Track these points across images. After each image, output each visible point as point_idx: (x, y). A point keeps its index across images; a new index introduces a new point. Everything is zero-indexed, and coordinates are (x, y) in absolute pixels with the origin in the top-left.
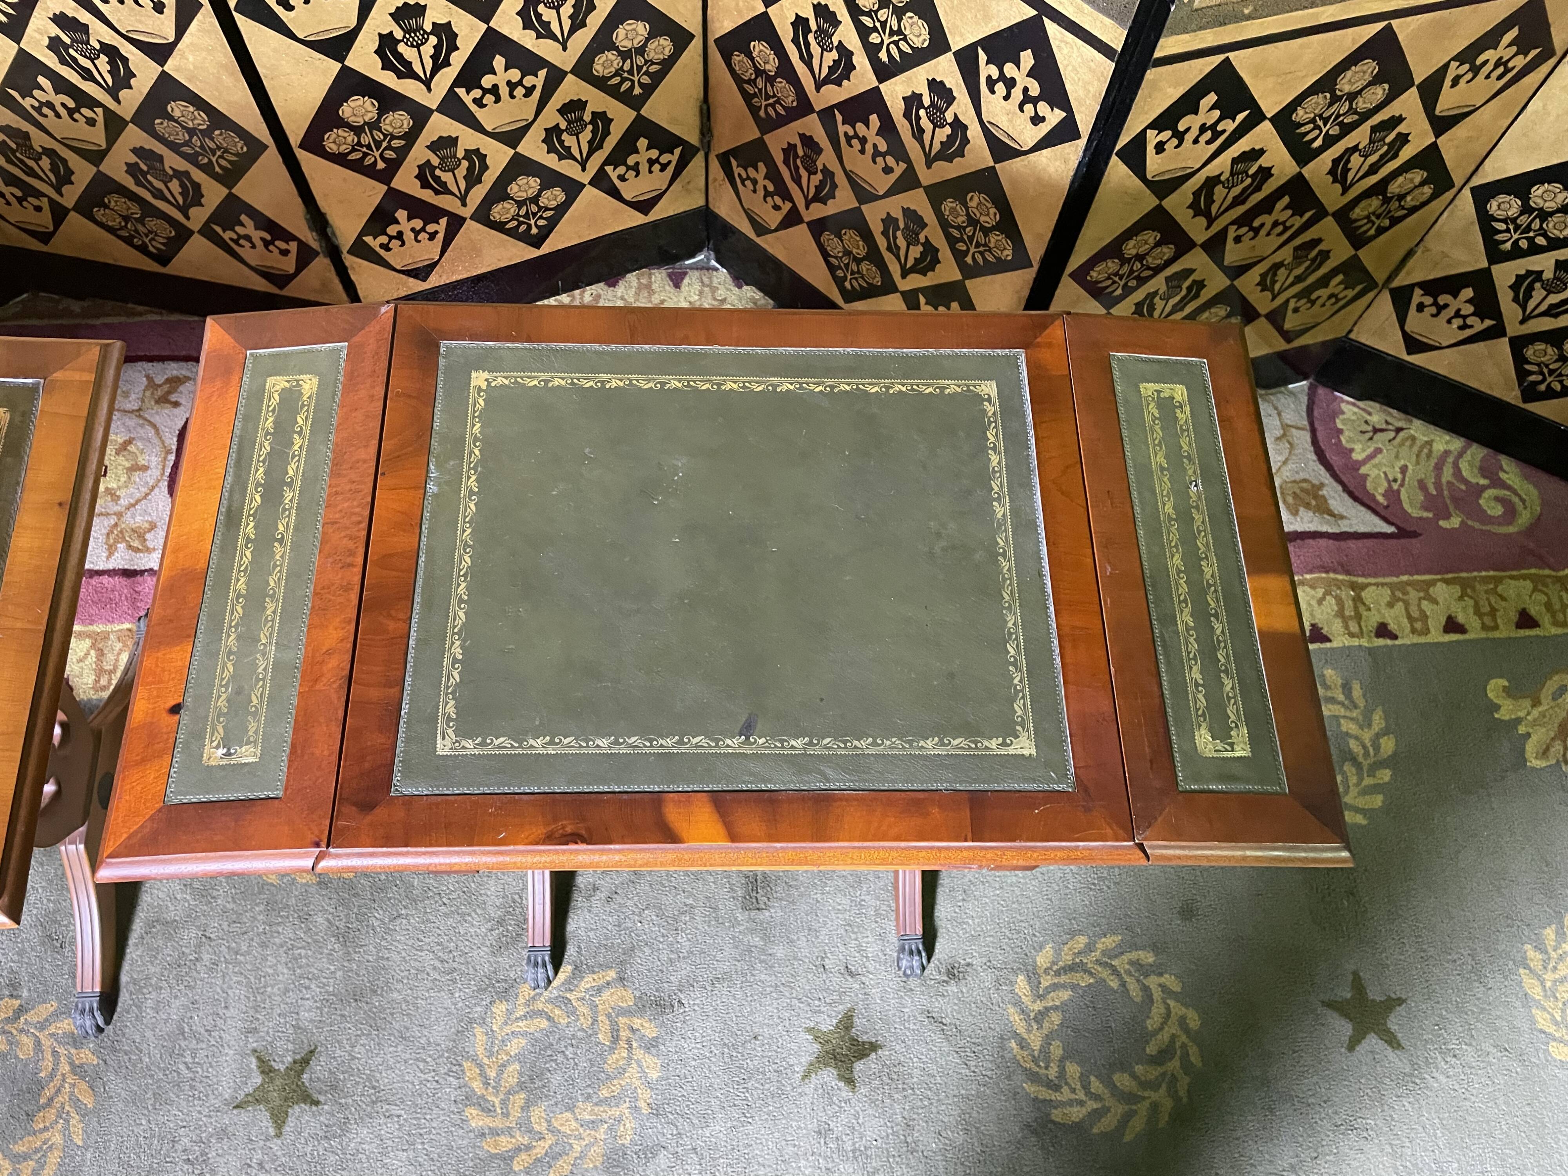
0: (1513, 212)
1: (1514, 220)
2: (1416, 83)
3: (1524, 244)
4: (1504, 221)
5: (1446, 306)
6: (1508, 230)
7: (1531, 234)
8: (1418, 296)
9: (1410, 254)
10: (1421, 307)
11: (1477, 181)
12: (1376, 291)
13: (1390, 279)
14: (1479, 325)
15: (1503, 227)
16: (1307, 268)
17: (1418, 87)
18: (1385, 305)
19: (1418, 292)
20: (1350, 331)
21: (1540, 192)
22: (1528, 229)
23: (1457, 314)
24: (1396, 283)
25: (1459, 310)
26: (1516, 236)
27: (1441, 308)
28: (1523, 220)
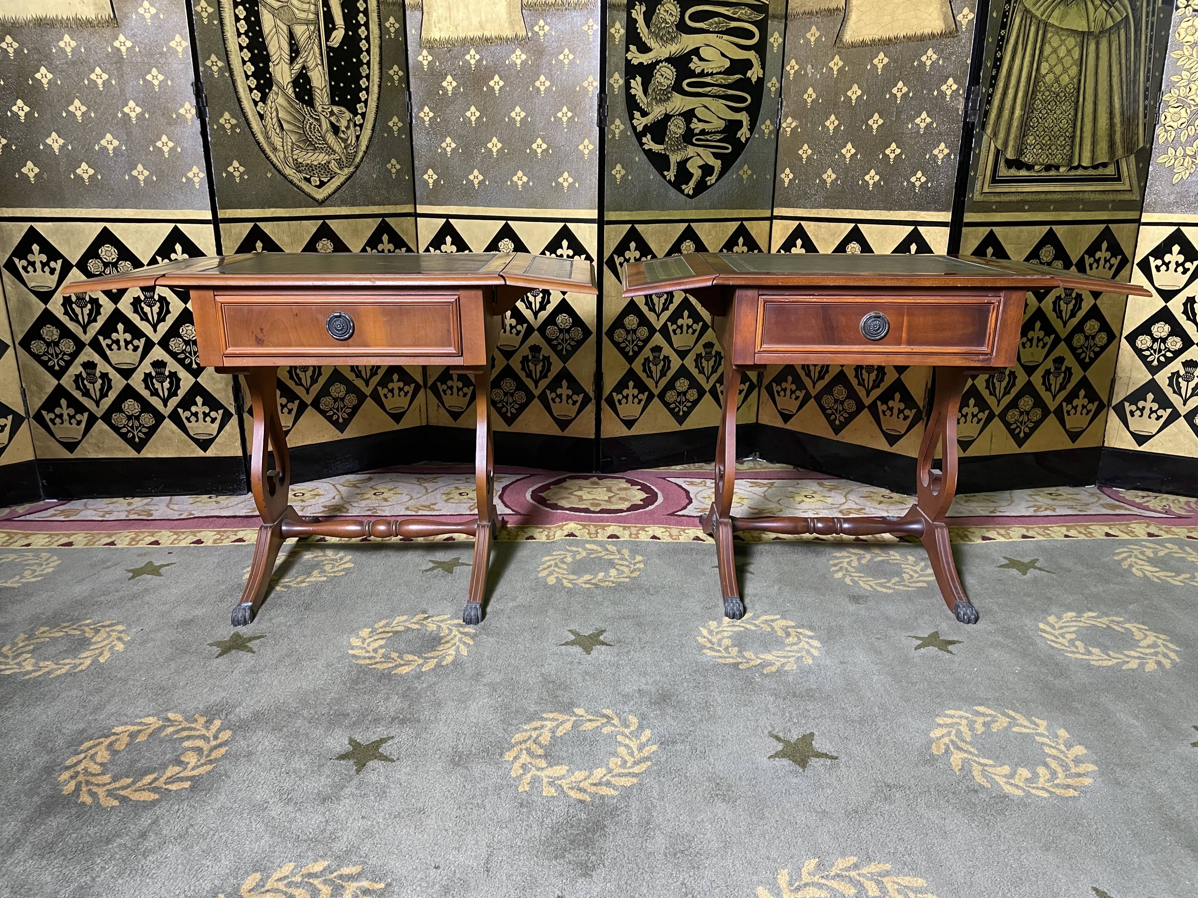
0: (1149, 343)
1: (1152, 348)
2: (1074, 263)
3: (1162, 359)
4: (1147, 350)
5: (1144, 408)
6: (1151, 354)
7: (1163, 352)
8: (1128, 407)
9: (1113, 381)
10: (1132, 413)
11: (1125, 333)
12: (1106, 409)
13: (1110, 400)
14: (1165, 414)
15: (1147, 353)
16: (1064, 378)
17: (1076, 265)
18: (1113, 419)
19: (1127, 404)
20: (1104, 442)
21: (1156, 329)
22: (1160, 351)
23: (1152, 412)
24: (1114, 403)
25: (1151, 408)
26: (1157, 356)
27: (1142, 410)
28: (1156, 346)
